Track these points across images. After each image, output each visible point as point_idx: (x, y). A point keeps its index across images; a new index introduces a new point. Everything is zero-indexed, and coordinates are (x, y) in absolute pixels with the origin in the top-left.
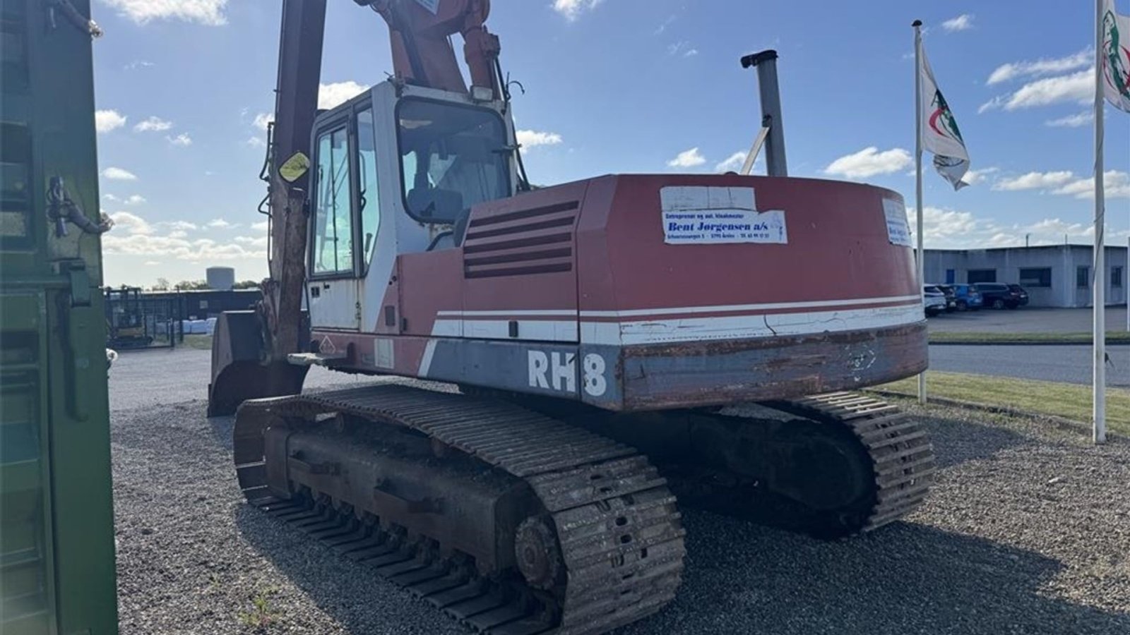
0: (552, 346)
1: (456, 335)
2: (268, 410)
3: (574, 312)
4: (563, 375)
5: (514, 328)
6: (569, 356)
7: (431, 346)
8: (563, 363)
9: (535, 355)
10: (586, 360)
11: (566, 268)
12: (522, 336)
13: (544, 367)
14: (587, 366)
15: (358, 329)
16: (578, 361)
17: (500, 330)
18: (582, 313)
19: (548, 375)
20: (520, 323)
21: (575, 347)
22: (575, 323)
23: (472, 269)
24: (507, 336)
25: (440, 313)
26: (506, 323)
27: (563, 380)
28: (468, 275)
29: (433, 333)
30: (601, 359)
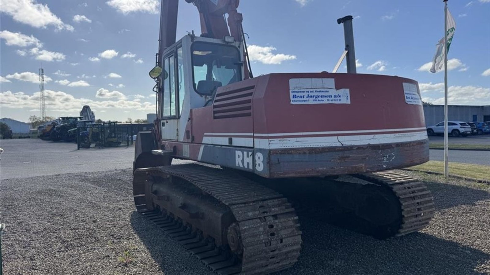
0: (244, 149)
1: (211, 143)
2: (147, 173)
3: (252, 134)
4: (248, 162)
5: (230, 141)
6: (250, 153)
7: (202, 148)
8: (248, 156)
9: (238, 153)
10: (256, 155)
11: (249, 115)
12: (234, 144)
13: (241, 158)
14: (257, 158)
15: (177, 140)
16: (253, 155)
17: (225, 141)
18: (255, 135)
19: (243, 161)
20: (233, 138)
21: (252, 150)
22: (252, 139)
23: (216, 115)
24: (228, 144)
25: (205, 134)
26: (227, 139)
27: (248, 163)
28: (215, 118)
29: (203, 142)
30: (261, 154)
